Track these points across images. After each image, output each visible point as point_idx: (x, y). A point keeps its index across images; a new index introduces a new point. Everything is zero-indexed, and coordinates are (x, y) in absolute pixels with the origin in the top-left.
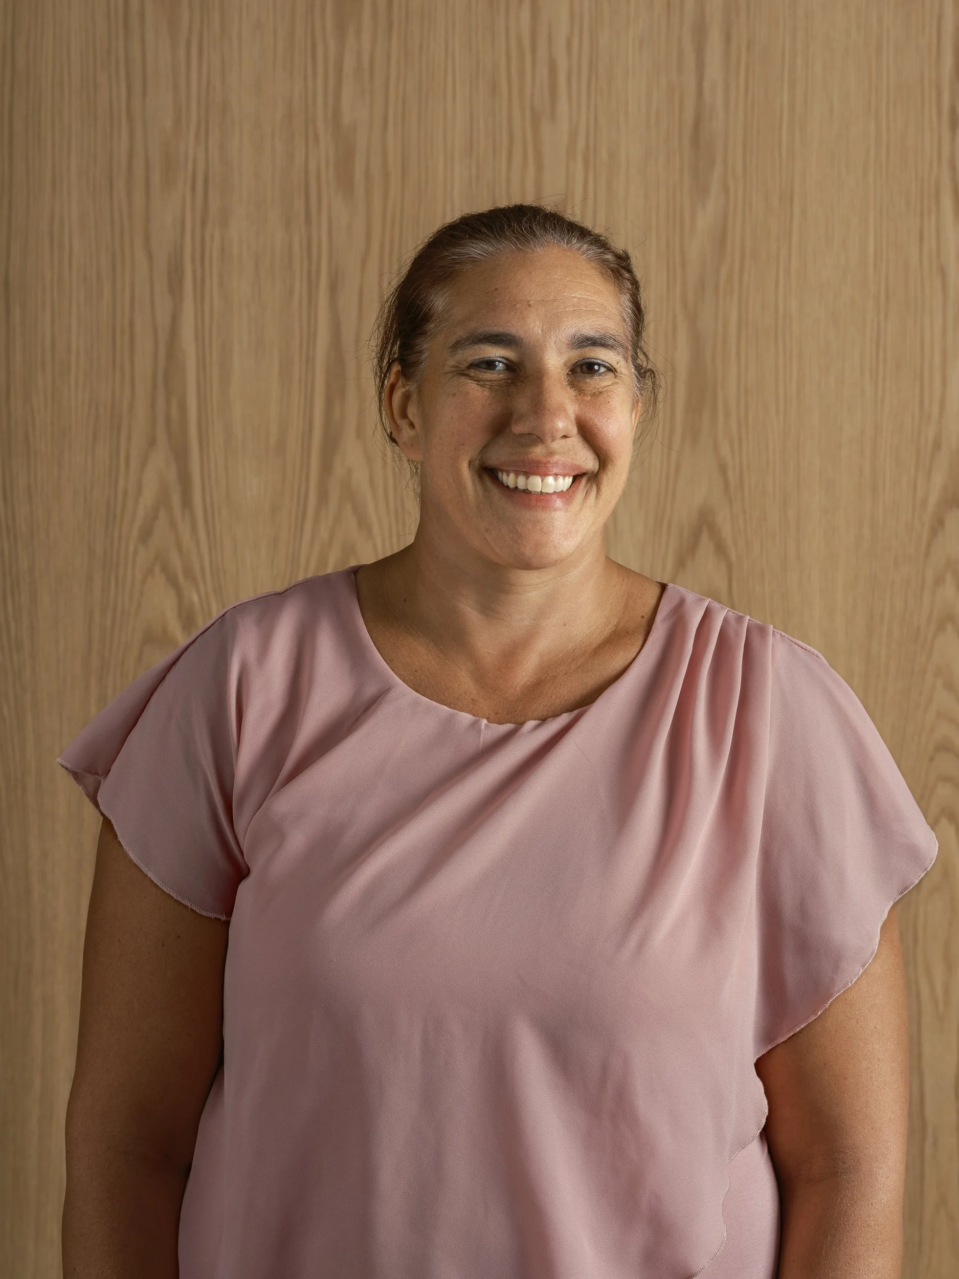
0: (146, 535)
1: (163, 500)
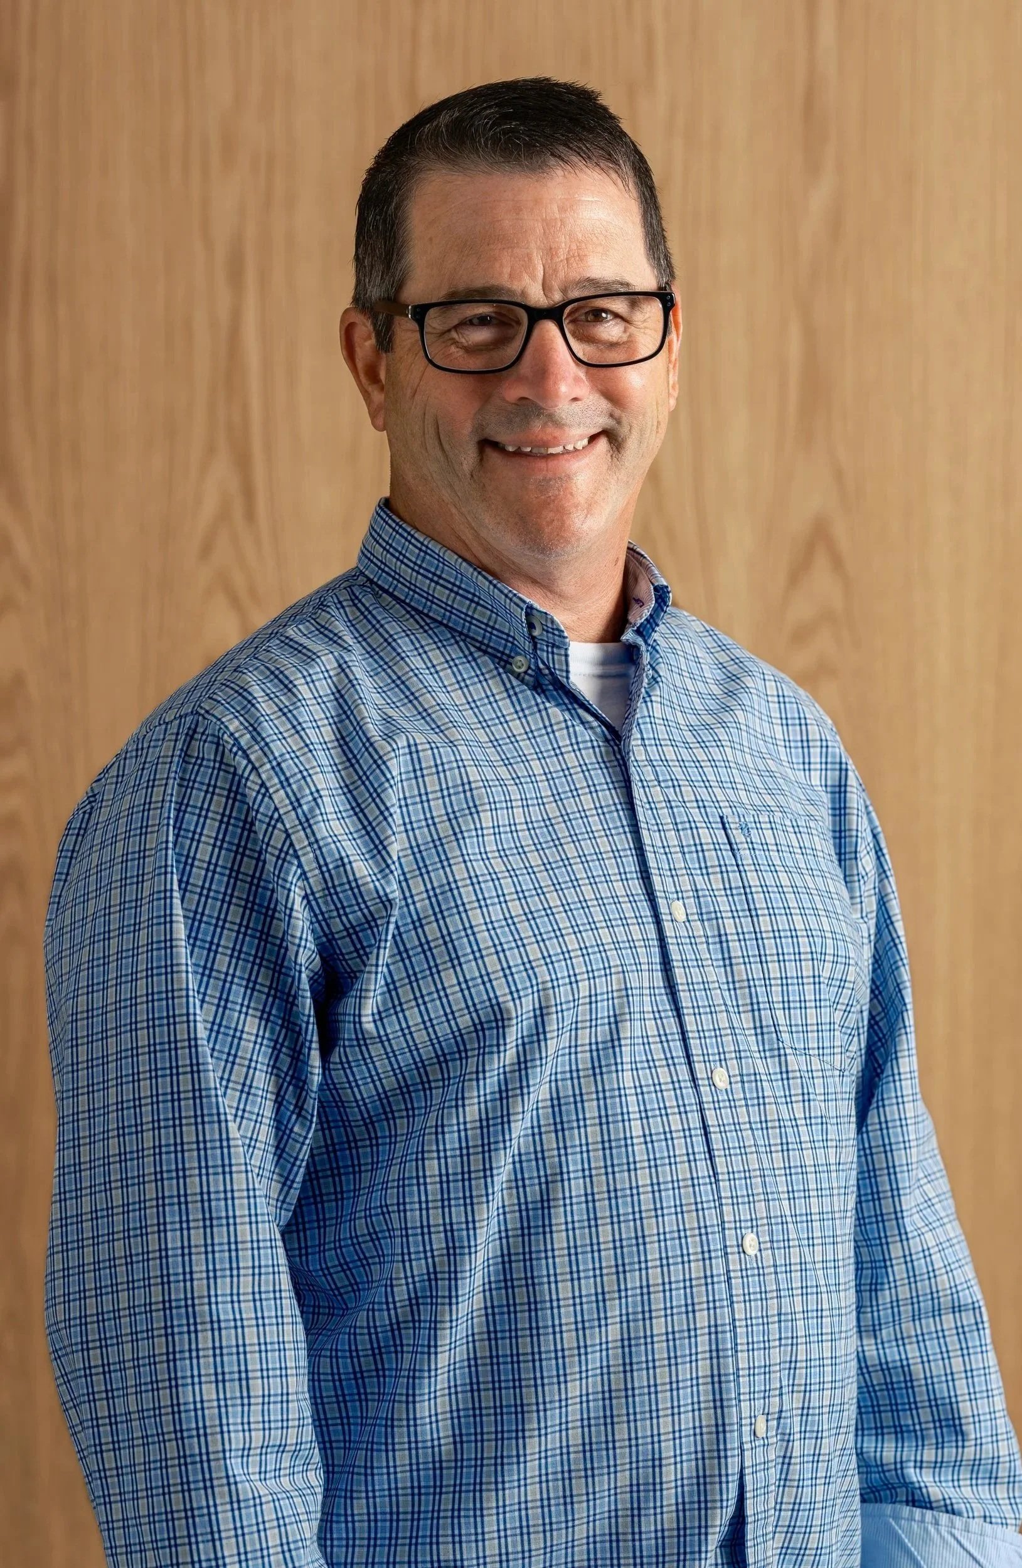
0: (206, 550)
1: (224, 515)
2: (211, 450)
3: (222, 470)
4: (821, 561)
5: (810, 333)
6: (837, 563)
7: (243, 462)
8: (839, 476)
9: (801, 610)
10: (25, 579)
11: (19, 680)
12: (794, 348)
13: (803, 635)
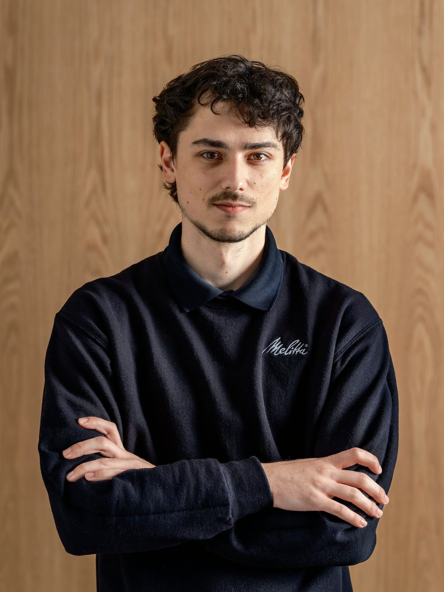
0: (87, 204)
1: (94, 191)
2: (89, 167)
3: (93, 175)
4: (319, 212)
6: (325, 209)
8: (326, 176)
9: (312, 226)
10: (19, 215)
13: (312, 236)
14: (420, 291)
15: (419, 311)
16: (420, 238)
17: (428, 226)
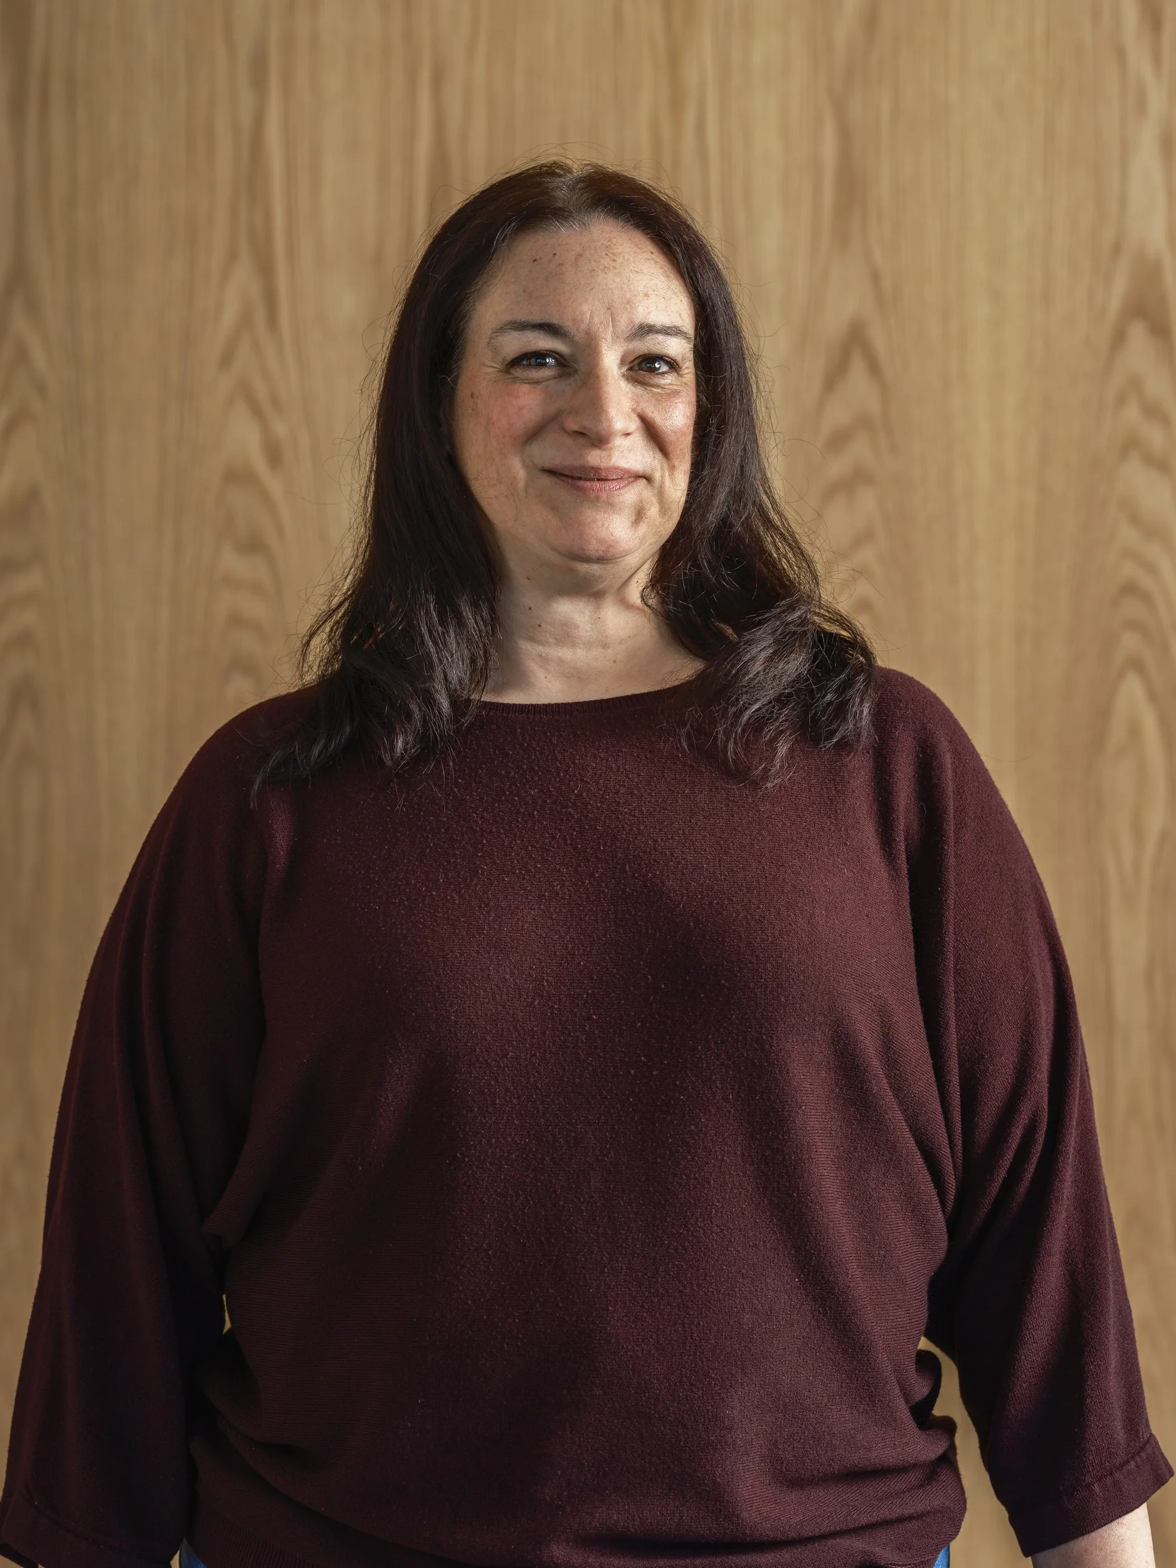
2: (232, 255)
3: (244, 276)
4: (858, 367)
5: (845, 134)
6: (874, 368)
7: (265, 268)
8: (875, 277)
9: (837, 414)
10: (41, 388)
11: (34, 494)
12: (829, 148)
13: (838, 441)
14: (1130, 589)
15: (1130, 641)
16: (1131, 445)
17: (1153, 412)
